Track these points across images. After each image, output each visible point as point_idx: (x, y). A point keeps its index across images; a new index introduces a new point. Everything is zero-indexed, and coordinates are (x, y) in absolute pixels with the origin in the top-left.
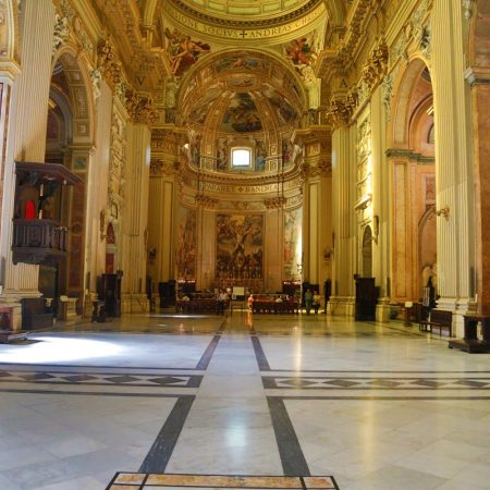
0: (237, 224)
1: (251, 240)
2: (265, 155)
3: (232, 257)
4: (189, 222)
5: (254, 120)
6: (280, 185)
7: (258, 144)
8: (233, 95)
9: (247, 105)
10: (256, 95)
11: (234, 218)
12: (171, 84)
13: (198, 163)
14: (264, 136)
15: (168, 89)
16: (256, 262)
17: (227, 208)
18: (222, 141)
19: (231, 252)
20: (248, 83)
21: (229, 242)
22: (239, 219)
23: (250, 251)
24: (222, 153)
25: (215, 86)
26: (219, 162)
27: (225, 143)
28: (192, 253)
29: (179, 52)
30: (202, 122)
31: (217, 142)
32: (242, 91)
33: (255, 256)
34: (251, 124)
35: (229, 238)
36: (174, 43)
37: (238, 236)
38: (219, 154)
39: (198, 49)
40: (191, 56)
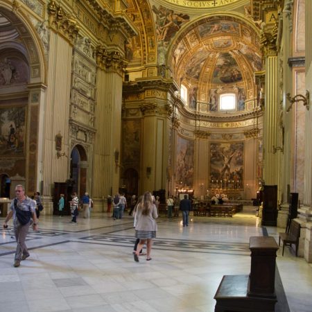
0: (225, 150)
1: (235, 161)
2: (245, 99)
3: (221, 174)
4: (188, 149)
5: (236, 73)
6: (256, 119)
7: (240, 90)
8: (218, 55)
9: (230, 62)
10: (234, 53)
11: (222, 145)
12: (161, 48)
13: (196, 108)
14: (243, 84)
15: (159, 52)
16: (238, 177)
17: (218, 139)
18: (213, 91)
19: (221, 170)
20: (227, 45)
21: (219, 163)
22: (226, 147)
23: (234, 169)
24: (213, 99)
25: (201, 49)
26: (211, 106)
27: (216, 92)
28: (191, 171)
29: (166, 23)
30: (197, 78)
31: (209, 92)
32: (225, 51)
33: (238, 173)
34: (234, 77)
35: (218, 160)
36: (161, 17)
37: (226, 158)
38: (211, 100)
39: (180, 19)
40: (176, 25)
